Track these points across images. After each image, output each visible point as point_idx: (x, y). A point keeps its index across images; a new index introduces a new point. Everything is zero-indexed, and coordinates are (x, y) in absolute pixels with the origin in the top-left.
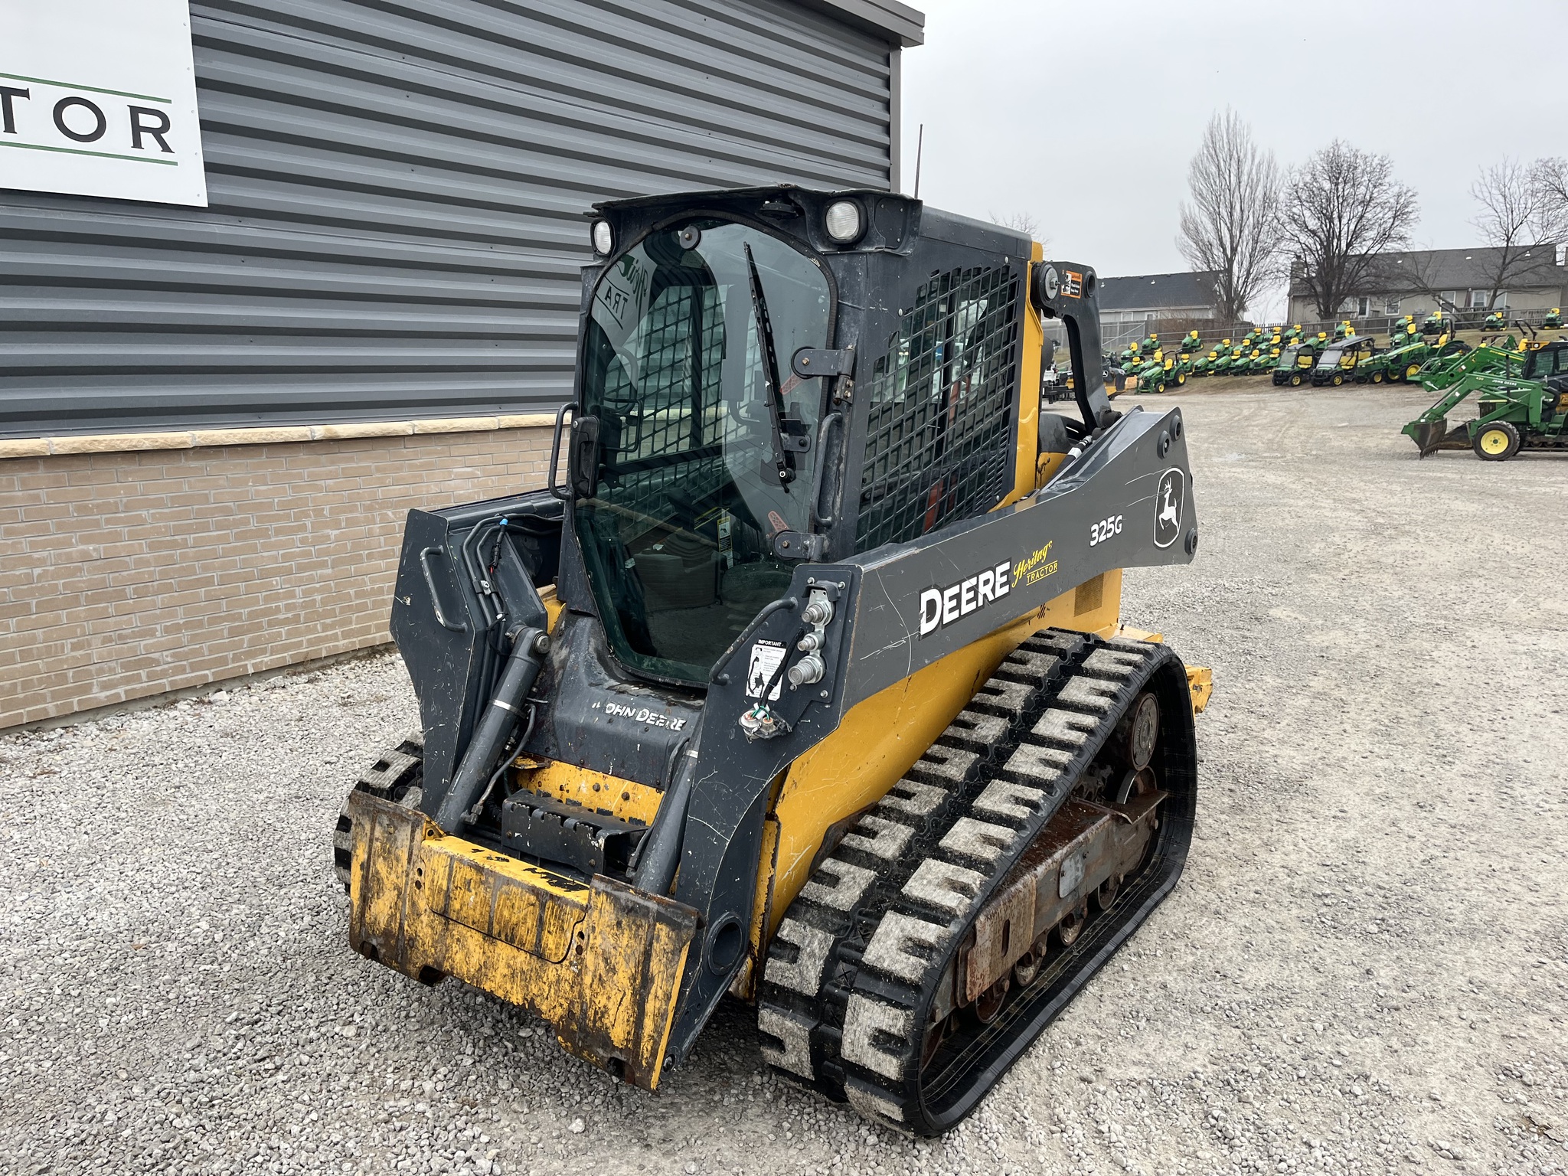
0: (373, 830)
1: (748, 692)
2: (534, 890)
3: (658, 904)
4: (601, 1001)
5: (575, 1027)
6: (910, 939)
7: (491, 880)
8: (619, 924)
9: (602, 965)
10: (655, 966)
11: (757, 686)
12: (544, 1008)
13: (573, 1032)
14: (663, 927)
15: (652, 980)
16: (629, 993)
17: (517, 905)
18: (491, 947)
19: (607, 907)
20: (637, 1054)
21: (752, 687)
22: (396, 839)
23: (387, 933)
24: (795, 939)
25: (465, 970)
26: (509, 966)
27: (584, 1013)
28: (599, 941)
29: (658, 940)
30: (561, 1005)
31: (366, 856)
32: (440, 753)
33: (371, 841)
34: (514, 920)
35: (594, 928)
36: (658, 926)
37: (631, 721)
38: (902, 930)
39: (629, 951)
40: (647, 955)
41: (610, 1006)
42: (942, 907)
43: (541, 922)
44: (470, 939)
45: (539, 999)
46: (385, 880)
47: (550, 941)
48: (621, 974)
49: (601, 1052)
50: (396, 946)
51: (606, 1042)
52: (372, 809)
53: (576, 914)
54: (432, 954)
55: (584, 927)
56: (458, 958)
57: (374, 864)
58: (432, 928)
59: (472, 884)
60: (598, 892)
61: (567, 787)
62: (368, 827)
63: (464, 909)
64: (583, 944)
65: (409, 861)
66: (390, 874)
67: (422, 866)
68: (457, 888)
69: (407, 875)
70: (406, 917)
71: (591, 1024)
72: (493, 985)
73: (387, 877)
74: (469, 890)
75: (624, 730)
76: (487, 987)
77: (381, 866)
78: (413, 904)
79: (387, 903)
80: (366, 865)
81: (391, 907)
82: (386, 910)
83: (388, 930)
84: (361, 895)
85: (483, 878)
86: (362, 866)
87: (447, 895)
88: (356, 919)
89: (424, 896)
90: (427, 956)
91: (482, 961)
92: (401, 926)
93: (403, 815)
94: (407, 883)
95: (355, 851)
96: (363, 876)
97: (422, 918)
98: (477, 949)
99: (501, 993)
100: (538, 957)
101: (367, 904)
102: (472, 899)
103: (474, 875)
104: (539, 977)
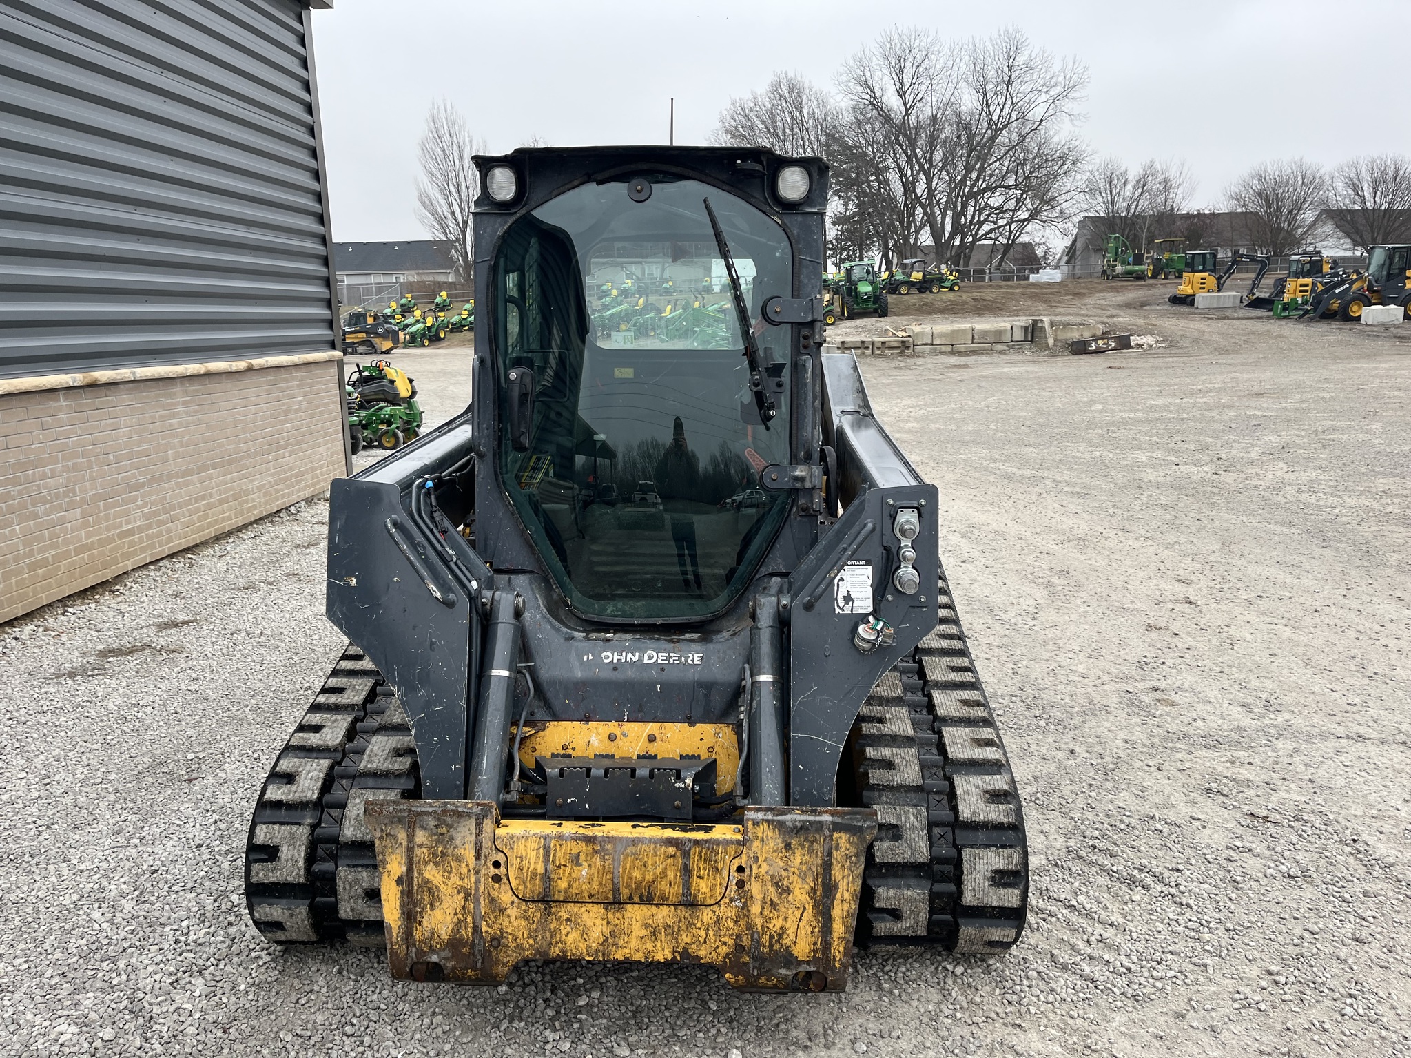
0: (411, 837)
1: (837, 610)
2: (670, 842)
3: (832, 815)
4: (777, 923)
5: (746, 959)
6: (987, 792)
7: (609, 846)
8: (788, 846)
9: (772, 890)
10: (837, 873)
11: (846, 603)
12: (702, 953)
13: (745, 964)
14: (843, 835)
15: (836, 887)
16: (810, 908)
17: (650, 862)
18: (618, 915)
19: (770, 834)
20: (828, 960)
21: (841, 605)
22: (452, 838)
23: (455, 943)
24: (891, 820)
25: (583, 947)
26: (647, 926)
27: (758, 942)
28: (765, 867)
29: (838, 847)
30: (725, 943)
31: (404, 868)
33: (410, 850)
34: (649, 878)
35: (756, 859)
36: (835, 835)
37: (640, 665)
38: (977, 787)
39: (804, 868)
40: (827, 866)
41: (788, 925)
42: (989, 761)
43: (687, 871)
44: (585, 916)
45: (694, 946)
46: (442, 887)
47: (702, 886)
48: (797, 892)
49: (783, 971)
50: (472, 953)
51: (789, 959)
52: (406, 814)
53: (731, 850)
54: (531, 945)
55: (743, 861)
56: (570, 938)
57: (419, 874)
58: (526, 919)
59: (582, 857)
60: (756, 823)
61: (572, 745)
62: (402, 836)
63: (574, 885)
64: (745, 876)
65: (478, 857)
66: (449, 878)
67: (500, 857)
68: (559, 867)
69: (477, 872)
70: (482, 918)
71: (766, 950)
72: (627, 951)
73: (444, 883)
74: (578, 864)
75: (631, 674)
76: (619, 955)
77: (432, 874)
78: (492, 901)
79: (448, 911)
80: (405, 878)
81: (456, 914)
82: (448, 919)
83: (456, 939)
84: (403, 913)
85: (598, 847)
86: (399, 881)
87: (547, 878)
88: (397, 942)
89: (508, 888)
90: (523, 949)
91: (607, 931)
92: (476, 930)
93: (460, 809)
94: (477, 882)
95: (384, 868)
96: (402, 892)
97: (509, 911)
98: (599, 922)
99: (639, 957)
100: (686, 906)
101: (415, 919)
102: (584, 873)
103: (583, 847)
104: (690, 925)
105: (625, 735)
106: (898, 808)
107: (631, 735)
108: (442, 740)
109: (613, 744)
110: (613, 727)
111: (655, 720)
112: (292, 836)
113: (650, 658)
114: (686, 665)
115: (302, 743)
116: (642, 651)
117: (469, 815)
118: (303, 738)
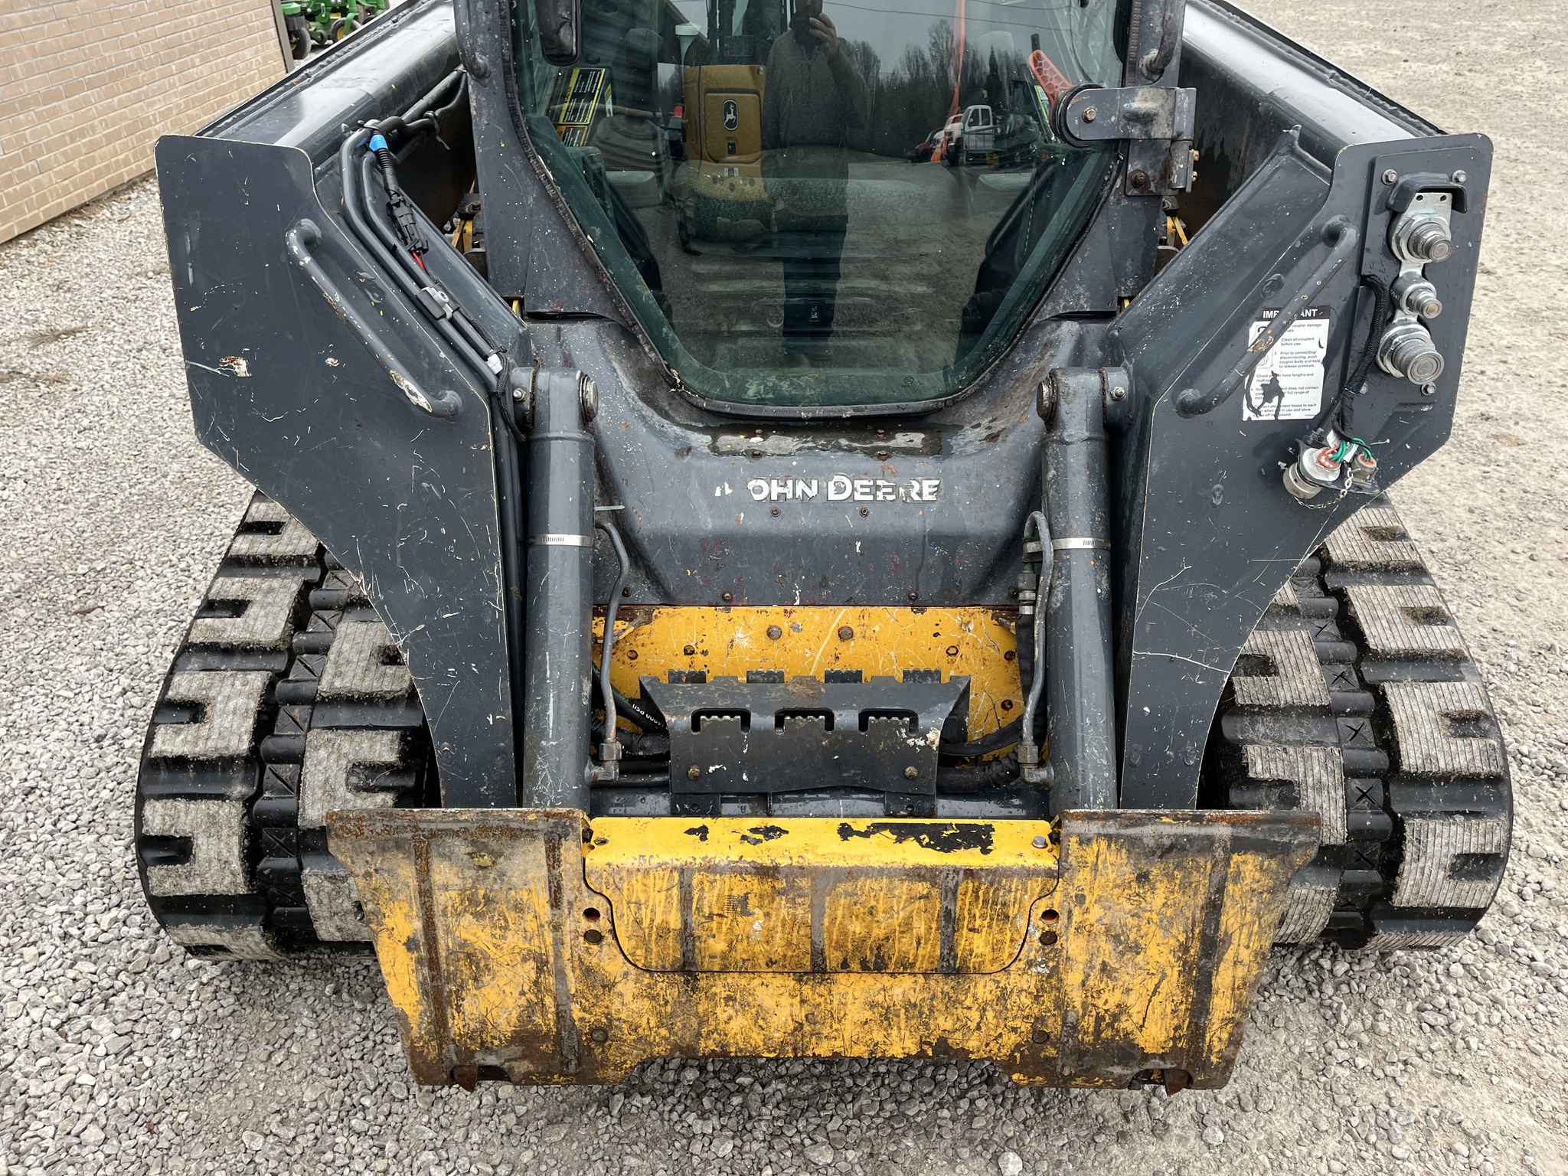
0: (424, 874)
1: (1247, 414)
2: (918, 874)
3: (1233, 825)
4: (1111, 1000)
5: (1052, 1052)
6: (1447, 715)
7: (804, 883)
8: (1142, 878)
9: (1107, 947)
10: (1230, 919)
11: (1267, 398)
12: (972, 1043)
13: (1047, 1059)
14: (1250, 858)
15: (1227, 940)
16: (1173, 975)
17: (881, 907)
18: (821, 989)
19: (1112, 858)
20: (1199, 1051)
21: (1256, 403)
22: (503, 874)
23: (525, 1037)
25: (757, 1038)
26: (872, 1005)
27: (1072, 1027)
28: (1096, 912)
29: (1237, 877)
30: (1014, 1030)
31: (418, 924)
33: (425, 894)
34: (879, 932)
35: (1081, 899)
36: (1235, 858)
38: (1429, 707)
39: (1170, 912)
40: (1214, 908)
41: (1131, 1000)
42: (1442, 652)
43: (949, 921)
44: (760, 992)
45: (958, 1035)
46: (493, 952)
47: (976, 944)
48: (1152, 950)
49: (1117, 1068)
50: (558, 1052)
51: (1127, 1051)
52: (409, 835)
53: (1036, 885)
54: (664, 1038)
55: (1056, 902)
56: (734, 1026)
57: (448, 932)
58: (654, 998)
59: (753, 901)
60: (1085, 841)
61: (701, 647)
62: (407, 872)
63: (739, 947)
64: (1058, 926)
65: (555, 902)
66: (504, 937)
67: (598, 903)
68: (710, 917)
69: (557, 928)
70: (572, 998)
71: (1090, 1038)
72: (838, 1043)
73: (496, 946)
74: (745, 913)
75: (806, 522)
76: (823, 1050)
77: (471, 931)
78: (588, 972)
79: (508, 989)
80: (422, 940)
81: (523, 993)
82: (510, 1002)
83: (527, 1031)
84: (426, 993)
85: (781, 885)
86: (411, 945)
87: (687, 936)
88: (421, 1037)
89: (616, 951)
90: (650, 1044)
91: (801, 1015)
92: (561, 1016)
93: (513, 825)
94: (558, 943)
95: (380, 924)
96: (419, 961)
97: (619, 988)
98: (785, 1000)
99: (861, 1051)
100: (947, 975)
101: (450, 1003)
102: (757, 926)
103: (754, 885)
104: (952, 1002)
105: (796, 629)
106: (1291, 750)
107: (808, 629)
108: (463, 673)
109: (774, 644)
110: (774, 614)
111: (850, 602)
112: (213, 820)
113: (840, 490)
114: (907, 502)
115: (211, 638)
116: (824, 475)
117: (530, 834)
118: (213, 629)
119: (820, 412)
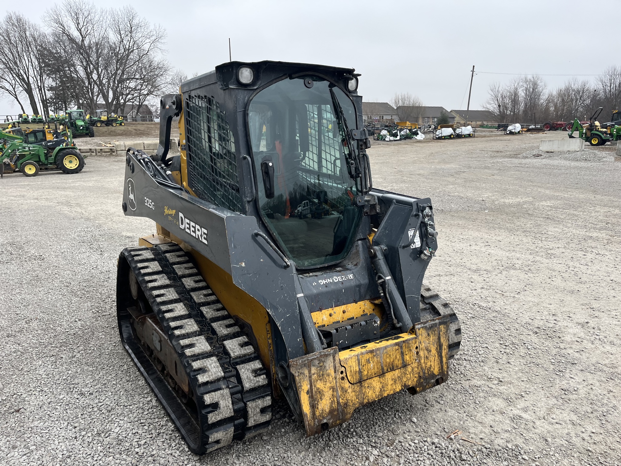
0: (310, 372)
1: (411, 247)
2: (396, 344)
3: (439, 320)
4: (429, 364)
5: (422, 380)
6: (442, 305)
7: (378, 353)
8: (429, 335)
9: (426, 352)
10: (442, 340)
12: (410, 383)
13: (422, 382)
14: (442, 326)
15: (442, 345)
16: (436, 355)
17: (391, 354)
18: (384, 378)
19: (423, 332)
20: (443, 372)
22: (325, 367)
23: (331, 411)
25: (374, 395)
26: (392, 379)
27: (424, 373)
28: (423, 344)
29: (441, 331)
30: (416, 377)
31: (309, 386)
32: (292, 328)
33: (310, 377)
34: (392, 360)
35: (421, 342)
36: (440, 326)
37: (334, 283)
38: (439, 304)
39: (433, 341)
40: (439, 338)
41: (432, 363)
43: (402, 354)
44: (373, 383)
45: (407, 382)
46: (324, 389)
47: (407, 358)
48: (433, 350)
49: (432, 381)
50: (338, 414)
51: (433, 376)
52: (306, 362)
53: (414, 341)
54: (358, 402)
55: (417, 344)
56: (370, 394)
57: (315, 386)
58: (355, 391)
59: (370, 359)
60: (419, 329)
61: (317, 322)
62: (306, 372)
63: (369, 372)
64: (418, 350)
65: (335, 372)
66: (326, 384)
67: (343, 369)
68: (363, 366)
69: (336, 378)
70: (340, 397)
71: (427, 375)
72: (388, 392)
73: (324, 387)
74: (370, 363)
75: (333, 287)
76: (386, 395)
77: (320, 385)
78: (342, 388)
79: (327, 399)
80: (310, 390)
81: (330, 399)
82: (328, 402)
83: (331, 410)
84: (311, 406)
85: (375, 354)
86: (308, 393)
87: (360, 372)
88: (310, 420)
89: (347, 381)
90: (355, 405)
91: (381, 386)
92: (338, 403)
93: (326, 353)
94: (336, 382)
95: (301, 389)
96: (309, 397)
97: (348, 391)
98: (378, 383)
99: (392, 392)
100: (403, 367)
101: (316, 407)
102: (372, 366)
103: (370, 355)
104: (405, 374)
105: (335, 313)
107: (337, 312)
109: (331, 317)
110: (330, 311)
111: (344, 304)
113: (336, 280)
114: (349, 279)
116: (332, 277)
117: (330, 355)
119: (321, 266)
